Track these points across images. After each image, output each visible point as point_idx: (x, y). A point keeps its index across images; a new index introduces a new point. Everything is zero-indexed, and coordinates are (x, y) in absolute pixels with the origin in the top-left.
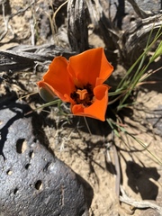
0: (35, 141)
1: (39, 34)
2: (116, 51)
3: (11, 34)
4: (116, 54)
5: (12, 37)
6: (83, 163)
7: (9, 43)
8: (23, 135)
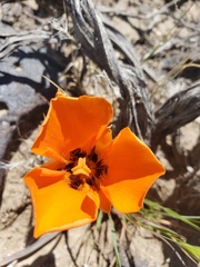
0: (12, 123)
1: (164, 57)
2: (190, 169)
3: (147, 24)
4: (187, 171)
5: (143, 28)
6: (21, 196)
7: (134, 28)
8: (12, 104)
